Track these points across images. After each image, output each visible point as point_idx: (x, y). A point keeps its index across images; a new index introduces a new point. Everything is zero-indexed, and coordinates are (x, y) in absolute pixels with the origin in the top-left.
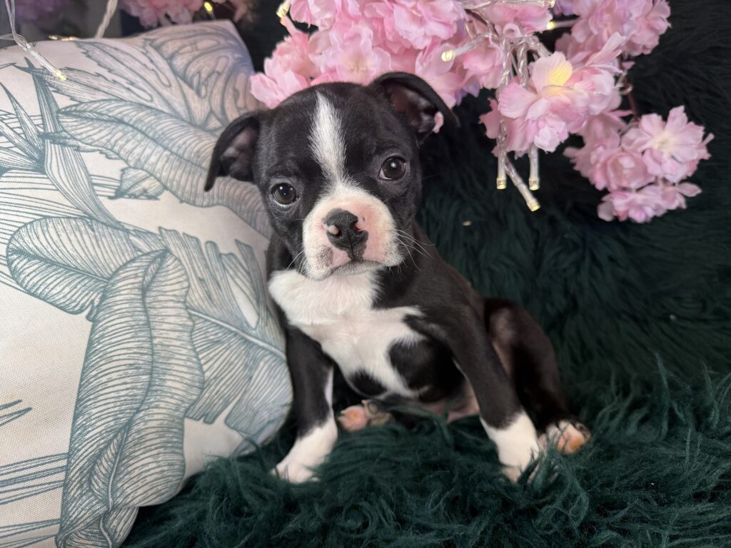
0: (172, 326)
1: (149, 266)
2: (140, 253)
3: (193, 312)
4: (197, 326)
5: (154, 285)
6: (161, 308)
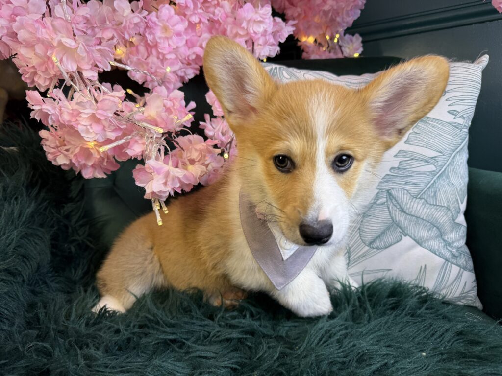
0: (421, 209)
1: (393, 203)
2: (386, 204)
3: (419, 196)
4: (425, 198)
5: (402, 206)
6: (412, 208)
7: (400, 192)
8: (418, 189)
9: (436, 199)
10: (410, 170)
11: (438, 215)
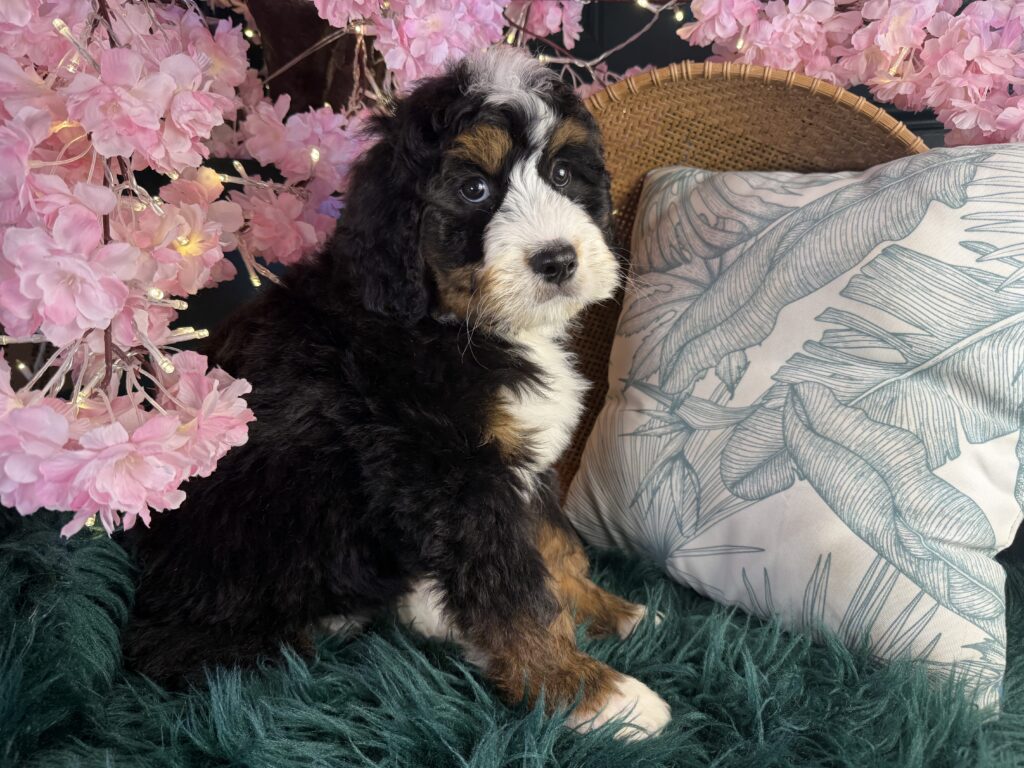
0: (852, 426)
1: (795, 410)
2: (782, 409)
3: (853, 403)
4: (866, 408)
5: (811, 417)
6: (832, 424)
7: (816, 390)
8: (855, 388)
9: (891, 412)
11: (888, 447)
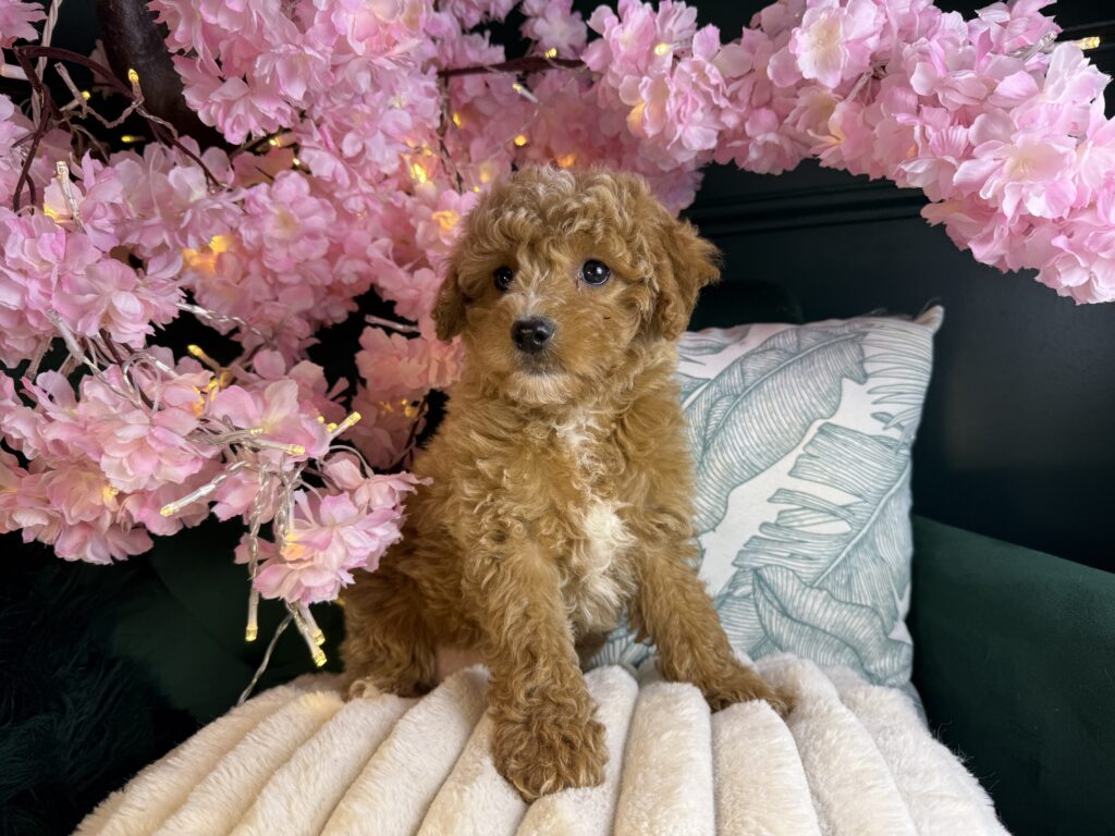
2: (752, 597)
3: (817, 584)
4: (830, 588)
5: (783, 601)
6: (804, 607)
7: (779, 574)
8: (815, 568)
9: (850, 590)
10: (800, 529)
11: (854, 624)
